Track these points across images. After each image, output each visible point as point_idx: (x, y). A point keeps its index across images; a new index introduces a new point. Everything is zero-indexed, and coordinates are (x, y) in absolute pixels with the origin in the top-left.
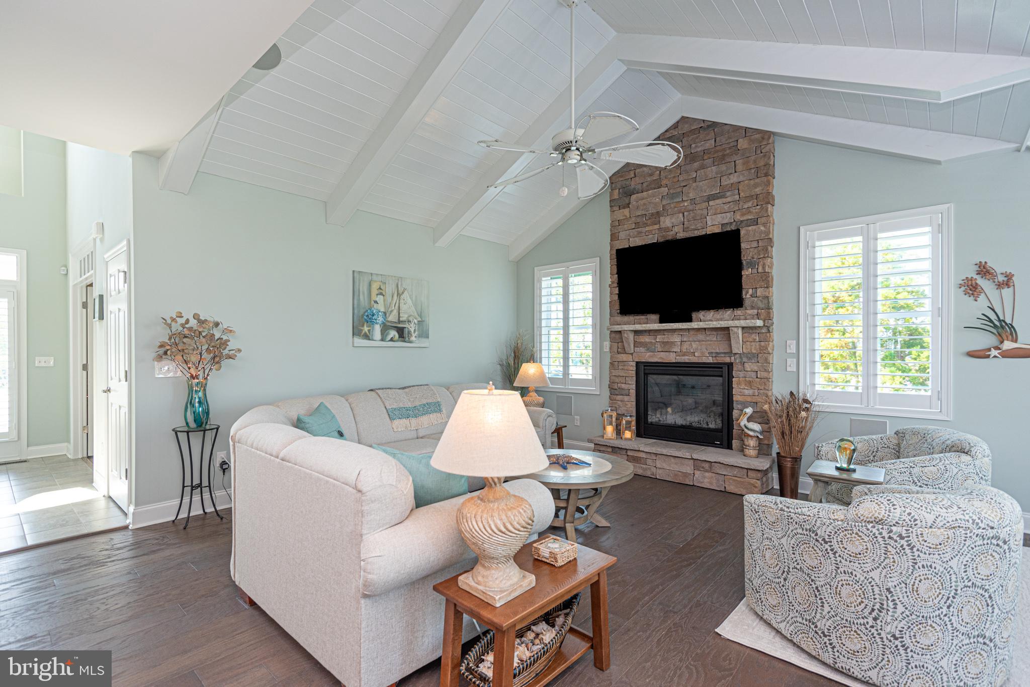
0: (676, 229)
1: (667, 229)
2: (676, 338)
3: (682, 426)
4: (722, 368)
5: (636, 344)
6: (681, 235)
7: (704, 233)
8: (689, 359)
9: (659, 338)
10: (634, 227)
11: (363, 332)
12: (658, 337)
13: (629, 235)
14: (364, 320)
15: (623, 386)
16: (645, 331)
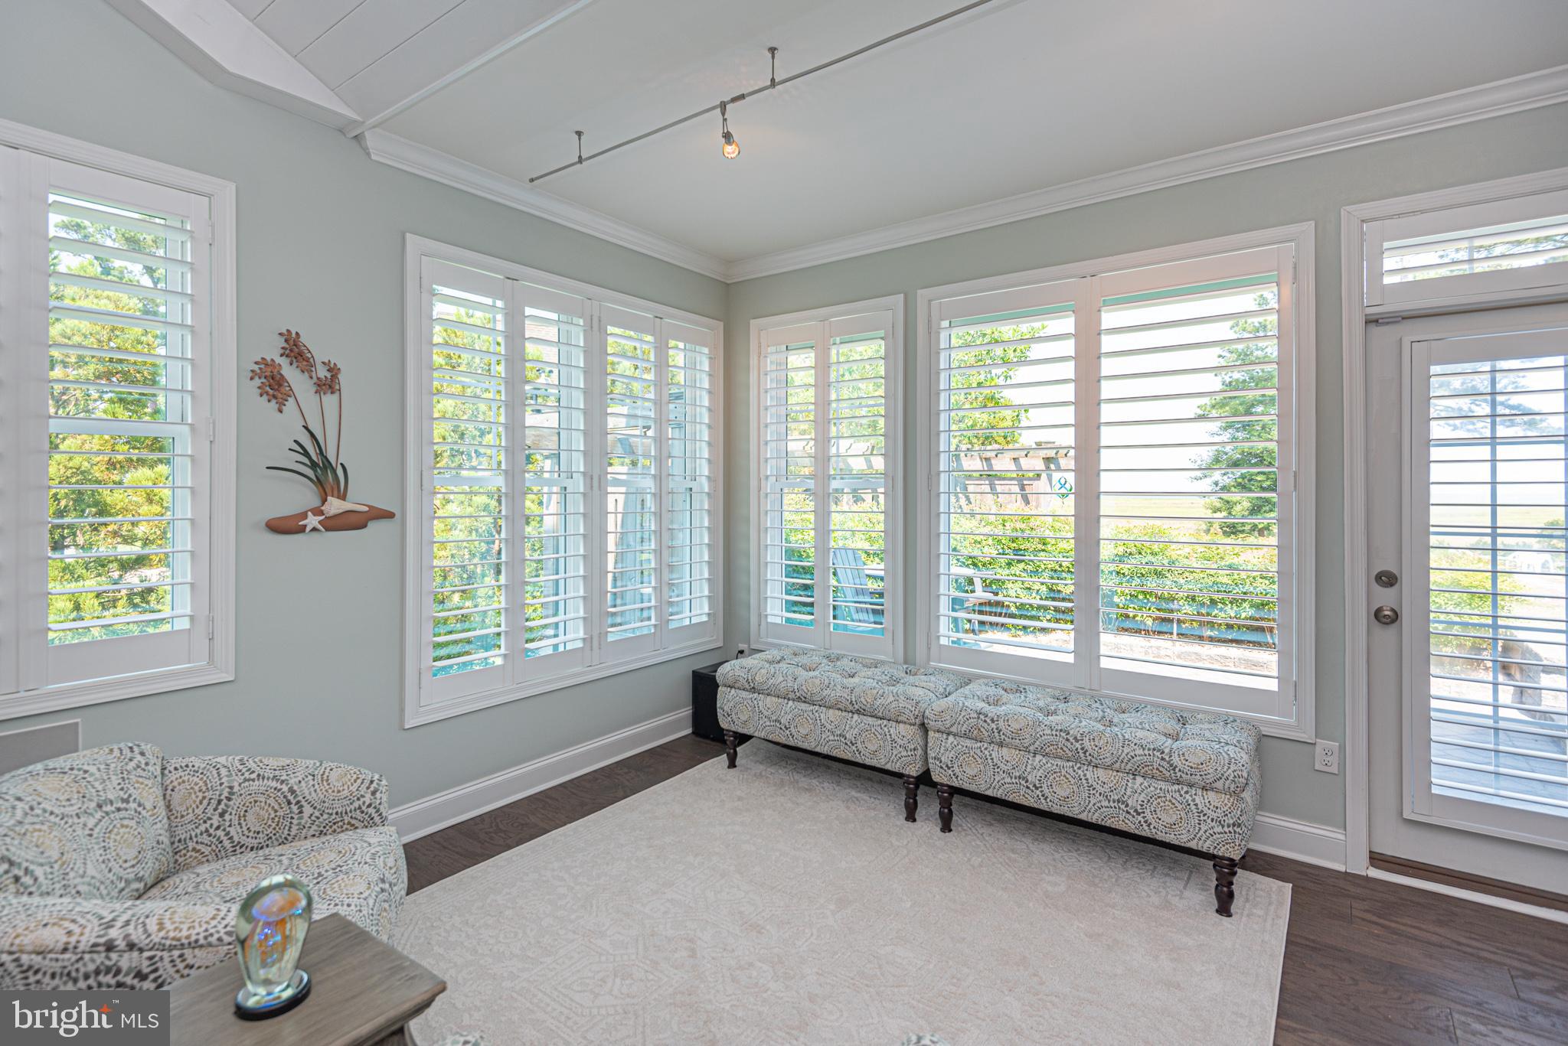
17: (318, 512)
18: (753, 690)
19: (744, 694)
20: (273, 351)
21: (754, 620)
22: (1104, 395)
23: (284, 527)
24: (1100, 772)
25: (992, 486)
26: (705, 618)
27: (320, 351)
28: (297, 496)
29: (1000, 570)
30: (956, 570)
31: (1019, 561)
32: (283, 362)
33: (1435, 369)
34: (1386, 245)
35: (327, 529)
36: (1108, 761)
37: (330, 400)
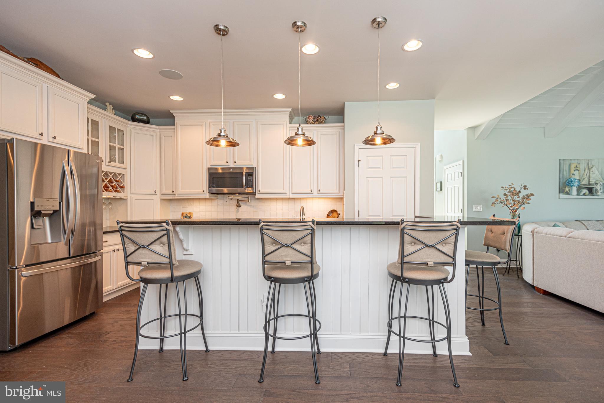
11: (566, 191)
14: (566, 184)
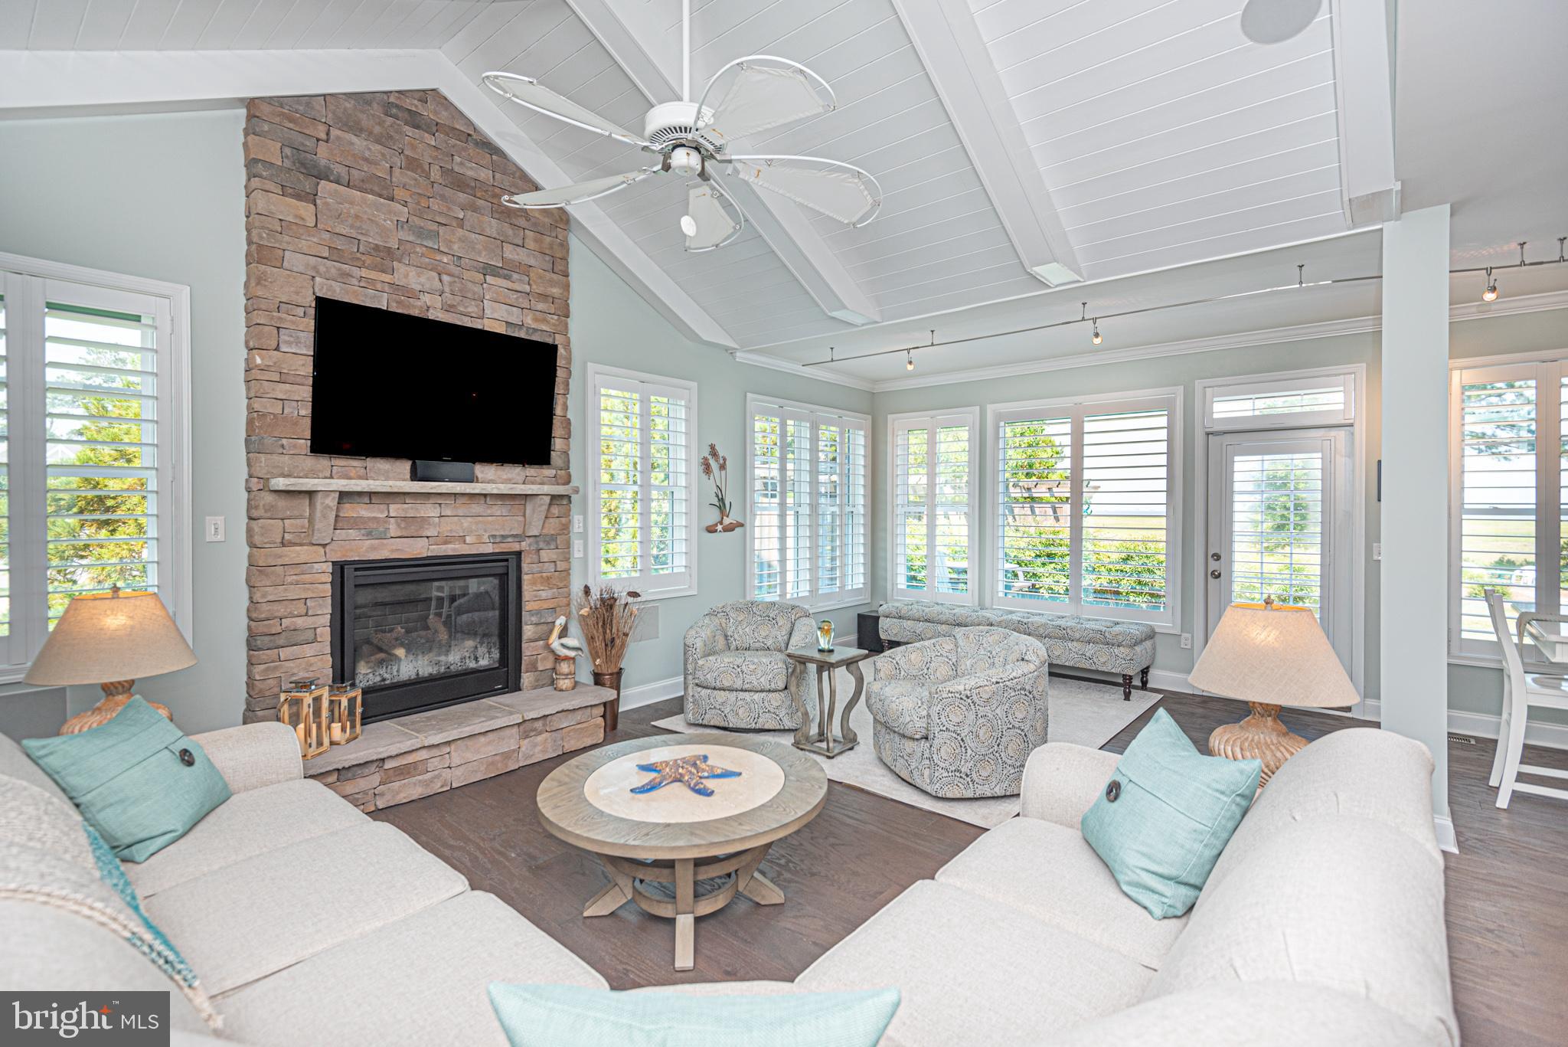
0: (426, 299)
1: (413, 295)
2: (429, 510)
3: (431, 679)
4: (507, 560)
5: (338, 522)
6: (437, 315)
7: (480, 327)
8: (454, 550)
9: (395, 509)
10: (326, 254)
12: (392, 507)
13: (315, 268)
15: (300, 622)
16: (360, 494)
17: (721, 523)
18: (900, 618)
19: (895, 620)
20: (706, 453)
21: (889, 587)
22: (1085, 466)
23: (711, 530)
24: (1075, 643)
25: (1032, 509)
26: (861, 586)
27: (721, 453)
28: (713, 516)
29: (1036, 568)
30: (1008, 566)
31: (1051, 563)
32: (709, 457)
33: (1236, 458)
34: (1215, 399)
35: (725, 531)
36: (1078, 637)
37: (723, 472)
